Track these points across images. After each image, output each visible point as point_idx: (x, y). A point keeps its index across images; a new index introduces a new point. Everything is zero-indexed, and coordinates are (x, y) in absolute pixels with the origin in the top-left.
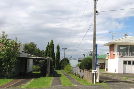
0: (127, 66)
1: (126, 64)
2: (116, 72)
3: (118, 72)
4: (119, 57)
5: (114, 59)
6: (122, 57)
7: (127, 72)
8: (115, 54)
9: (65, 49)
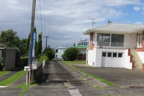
0: (107, 59)
1: (106, 56)
2: (93, 65)
3: (96, 65)
4: (97, 48)
5: (93, 50)
6: (101, 47)
7: (106, 66)
8: (93, 44)
9: (47, 37)
